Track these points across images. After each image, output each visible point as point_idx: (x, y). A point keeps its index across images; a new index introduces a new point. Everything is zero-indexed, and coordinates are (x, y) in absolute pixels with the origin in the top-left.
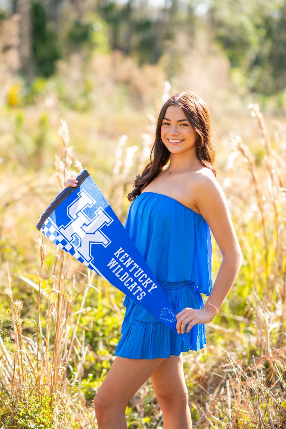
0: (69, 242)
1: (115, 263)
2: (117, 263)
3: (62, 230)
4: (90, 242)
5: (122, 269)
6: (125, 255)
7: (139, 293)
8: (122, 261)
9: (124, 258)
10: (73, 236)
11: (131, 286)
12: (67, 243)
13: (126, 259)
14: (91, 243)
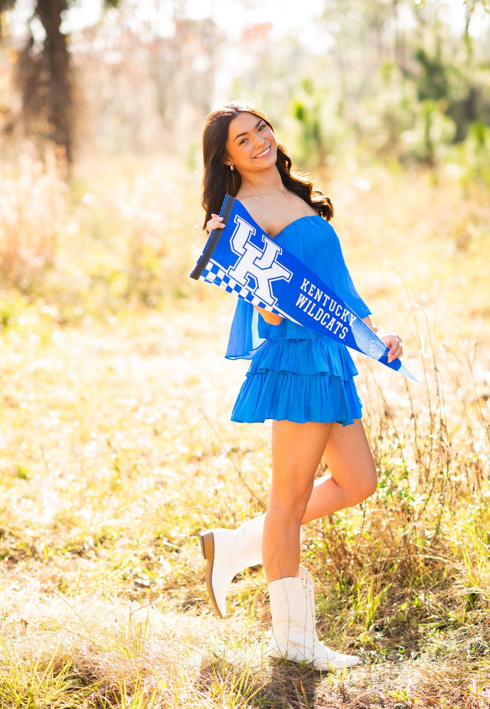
0: (244, 286)
1: (305, 299)
2: (307, 299)
3: (232, 273)
4: (268, 280)
5: (314, 305)
6: (312, 287)
7: (340, 329)
8: (312, 295)
9: (313, 290)
10: (246, 277)
11: (330, 324)
12: (241, 288)
13: (314, 292)
14: (270, 281)
